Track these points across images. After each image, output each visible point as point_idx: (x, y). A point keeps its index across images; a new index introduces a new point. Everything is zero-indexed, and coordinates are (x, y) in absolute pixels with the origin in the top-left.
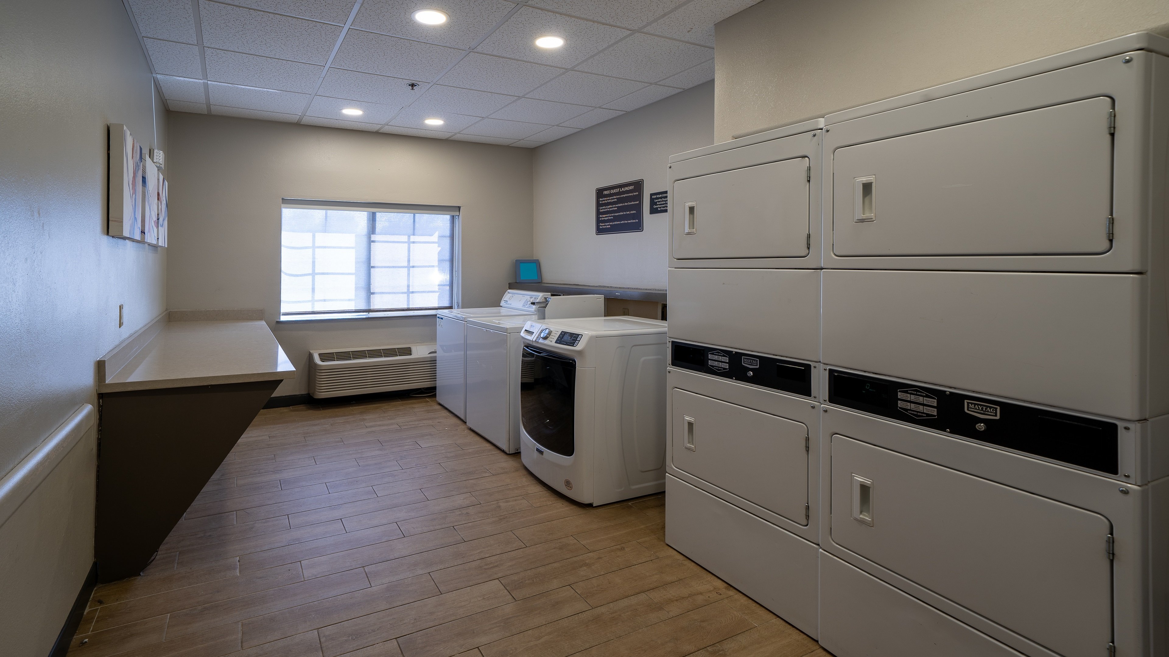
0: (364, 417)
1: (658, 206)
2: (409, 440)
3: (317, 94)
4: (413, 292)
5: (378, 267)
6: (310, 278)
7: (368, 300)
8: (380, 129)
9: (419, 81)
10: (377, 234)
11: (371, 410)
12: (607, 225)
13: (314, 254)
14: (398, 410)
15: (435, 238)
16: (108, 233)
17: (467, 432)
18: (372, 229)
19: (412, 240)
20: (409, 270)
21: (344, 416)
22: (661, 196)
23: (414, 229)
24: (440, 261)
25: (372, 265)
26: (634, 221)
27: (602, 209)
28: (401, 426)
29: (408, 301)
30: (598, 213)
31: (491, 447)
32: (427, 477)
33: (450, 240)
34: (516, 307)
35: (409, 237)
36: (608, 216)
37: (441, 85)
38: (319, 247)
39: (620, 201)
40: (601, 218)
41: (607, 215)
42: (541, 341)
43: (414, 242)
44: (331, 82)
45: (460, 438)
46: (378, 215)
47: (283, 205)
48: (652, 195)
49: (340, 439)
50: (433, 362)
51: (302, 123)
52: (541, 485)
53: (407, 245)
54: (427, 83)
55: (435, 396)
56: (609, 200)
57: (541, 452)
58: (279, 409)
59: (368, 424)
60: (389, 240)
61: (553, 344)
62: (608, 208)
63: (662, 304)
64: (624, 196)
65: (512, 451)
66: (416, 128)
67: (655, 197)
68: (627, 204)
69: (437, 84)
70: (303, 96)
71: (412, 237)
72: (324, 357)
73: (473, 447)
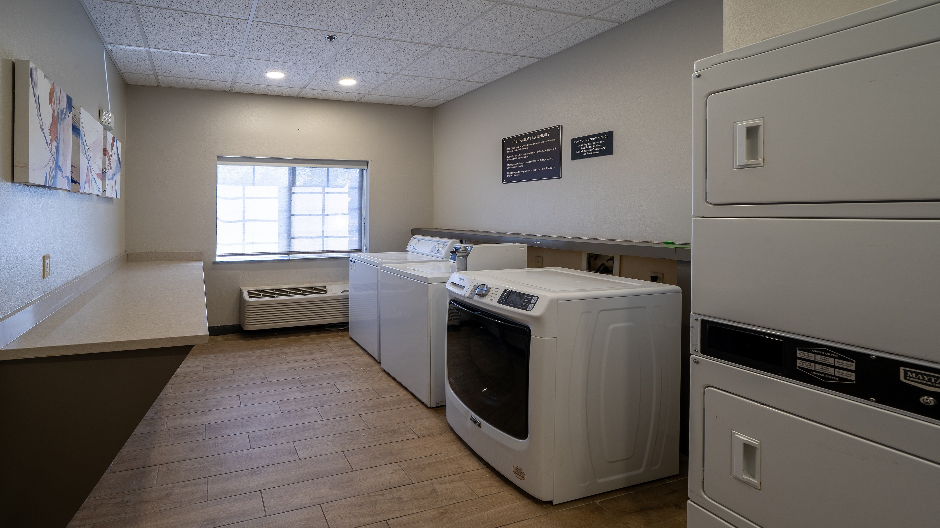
0: (286, 351)
1: (582, 151)
2: (327, 382)
3: (244, 57)
4: (327, 237)
5: (297, 215)
6: (241, 224)
7: (290, 244)
8: (299, 94)
9: (338, 32)
10: (297, 187)
11: (292, 343)
12: (517, 174)
13: (244, 204)
14: (316, 344)
15: (346, 189)
16: (13, 180)
17: (381, 374)
18: (292, 182)
19: (326, 191)
20: (323, 218)
21: (269, 348)
22: (586, 140)
23: (328, 182)
24: (351, 209)
25: (292, 213)
26: (550, 168)
27: (509, 158)
28: (319, 363)
29: (323, 245)
30: (505, 162)
31: (409, 397)
32: (349, 433)
33: (359, 191)
34: (423, 252)
35: (324, 188)
36: (518, 165)
37: (359, 35)
38: (248, 198)
39: (531, 149)
40: (509, 167)
41: (516, 164)
42: (476, 298)
43: (328, 193)
44: (255, 40)
45: (376, 381)
46: (298, 170)
47: (218, 162)
48: (573, 140)
49: (264, 374)
50: (346, 300)
51: (233, 91)
52: (476, 459)
53: (322, 195)
54: (345, 33)
55: (347, 330)
56: (518, 149)
57: (479, 425)
58: (215, 337)
59: (289, 359)
60: (307, 192)
61: (495, 303)
62: (518, 157)
63: (588, 253)
64: (538, 143)
65: (433, 405)
66: (331, 90)
67: (578, 141)
68: (541, 151)
69: (355, 35)
70: (232, 59)
71: (326, 188)
72: (253, 294)
73: (391, 395)
